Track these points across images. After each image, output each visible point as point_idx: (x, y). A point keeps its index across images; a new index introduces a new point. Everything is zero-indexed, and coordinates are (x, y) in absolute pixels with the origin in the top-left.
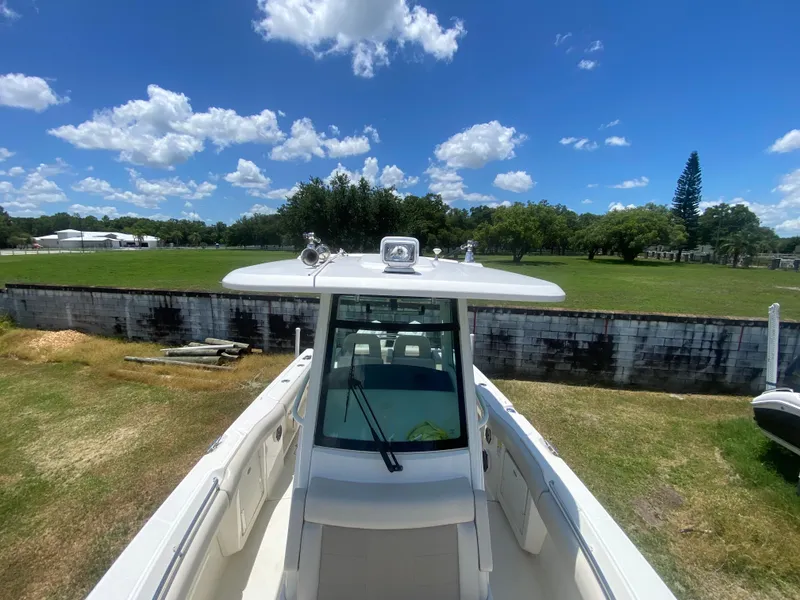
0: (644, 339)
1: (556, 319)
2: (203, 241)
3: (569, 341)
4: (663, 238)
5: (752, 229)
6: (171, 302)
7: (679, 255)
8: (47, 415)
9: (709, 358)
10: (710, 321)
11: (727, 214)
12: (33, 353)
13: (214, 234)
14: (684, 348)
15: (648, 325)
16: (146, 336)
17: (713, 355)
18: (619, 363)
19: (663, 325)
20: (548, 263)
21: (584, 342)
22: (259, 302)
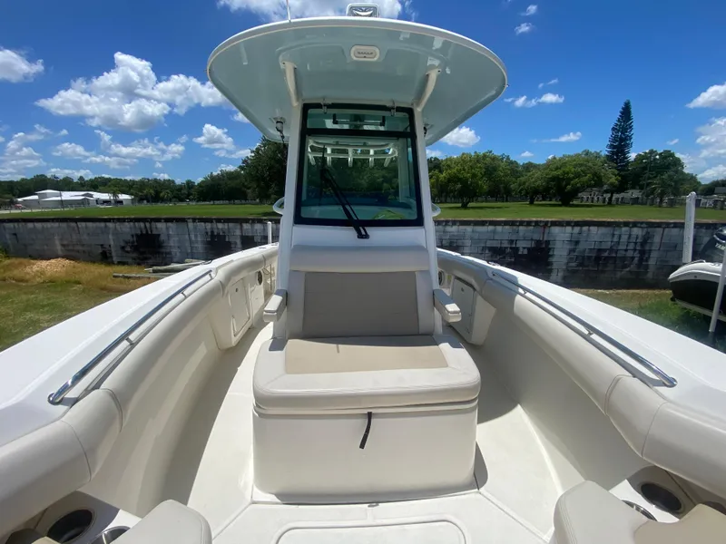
0: (577, 243)
1: (499, 228)
2: (174, 197)
3: (511, 248)
4: (597, 181)
5: (677, 172)
6: (151, 228)
7: (610, 199)
8: (47, 317)
9: (633, 258)
10: (635, 224)
11: (655, 159)
12: (28, 277)
13: (185, 191)
14: (611, 250)
15: (581, 230)
16: (130, 261)
17: (637, 255)
18: (555, 266)
19: (594, 229)
20: (493, 208)
21: (524, 248)
22: (231, 225)
